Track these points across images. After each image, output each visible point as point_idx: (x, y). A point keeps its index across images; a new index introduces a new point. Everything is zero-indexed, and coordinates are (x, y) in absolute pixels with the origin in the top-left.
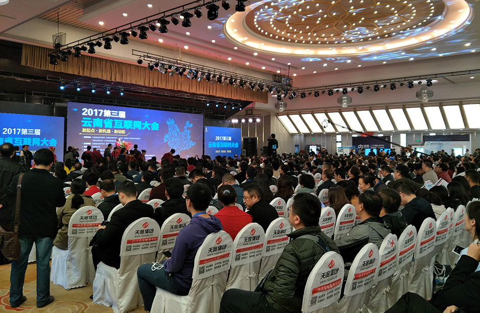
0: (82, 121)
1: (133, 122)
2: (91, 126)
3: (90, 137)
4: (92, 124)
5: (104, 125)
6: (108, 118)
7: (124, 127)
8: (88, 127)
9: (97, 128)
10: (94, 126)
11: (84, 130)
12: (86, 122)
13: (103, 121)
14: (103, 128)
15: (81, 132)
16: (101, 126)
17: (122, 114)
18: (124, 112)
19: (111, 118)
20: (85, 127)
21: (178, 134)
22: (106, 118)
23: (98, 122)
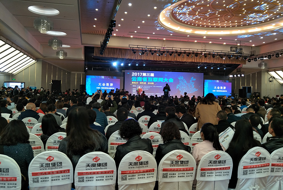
0: (132, 79)
1: (158, 78)
2: (136, 81)
3: (136, 86)
4: (137, 80)
5: (142, 80)
6: (145, 76)
7: (153, 81)
8: (135, 81)
9: (139, 82)
10: (138, 81)
11: (133, 83)
12: (134, 79)
13: (142, 78)
14: (142, 81)
15: (131, 83)
16: (141, 81)
17: (152, 75)
18: (154, 74)
19: (146, 77)
20: (133, 81)
21: (186, 84)
22: (144, 77)
23: (140, 79)
